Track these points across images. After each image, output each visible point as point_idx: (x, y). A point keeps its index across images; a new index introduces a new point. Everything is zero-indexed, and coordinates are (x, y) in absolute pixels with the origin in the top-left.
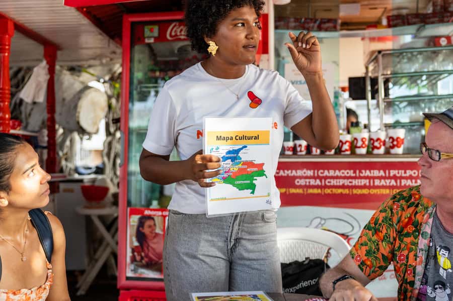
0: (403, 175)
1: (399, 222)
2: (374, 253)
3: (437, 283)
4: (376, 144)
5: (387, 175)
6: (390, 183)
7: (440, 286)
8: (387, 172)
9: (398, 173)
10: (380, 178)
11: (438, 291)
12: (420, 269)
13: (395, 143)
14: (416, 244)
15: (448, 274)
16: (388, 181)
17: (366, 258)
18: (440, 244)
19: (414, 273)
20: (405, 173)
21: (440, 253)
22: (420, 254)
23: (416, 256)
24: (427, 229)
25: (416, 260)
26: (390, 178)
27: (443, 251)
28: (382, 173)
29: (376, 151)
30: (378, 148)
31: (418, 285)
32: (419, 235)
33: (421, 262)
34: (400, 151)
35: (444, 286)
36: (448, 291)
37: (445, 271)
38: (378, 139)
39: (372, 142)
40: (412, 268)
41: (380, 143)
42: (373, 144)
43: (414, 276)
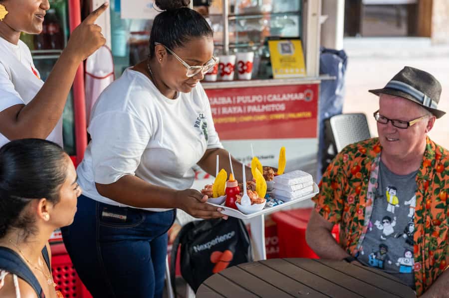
0: (250, 101)
1: (348, 169)
2: (331, 200)
3: (385, 218)
4: (227, 69)
5: (234, 102)
6: (237, 110)
7: (387, 220)
8: (234, 99)
9: (245, 99)
10: (228, 106)
11: (386, 224)
12: (369, 209)
13: (245, 68)
14: (366, 189)
15: (396, 208)
16: (235, 108)
17: (324, 205)
18: (389, 185)
19: (364, 213)
20: (251, 99)
21: (390, 193)
22: (369, 197)
23: (366, 198)
24: (374, 175)
25: (366, 201)
26: (236, 105)
27: (392, 191)
28: (229, 100)
29: (225, 77)
30: (228, 74)
31: (367, 222)
32: (368, 181)
33: (371, 203)
34: (249, 76)
35: (390, 220)
36: (394, 224)
37: (394, 206)
38: (229, 64)
39: (221, 67)
40: (362, 209)
41: (230, 69)
42: (223, 69)
43: (364, 216)
